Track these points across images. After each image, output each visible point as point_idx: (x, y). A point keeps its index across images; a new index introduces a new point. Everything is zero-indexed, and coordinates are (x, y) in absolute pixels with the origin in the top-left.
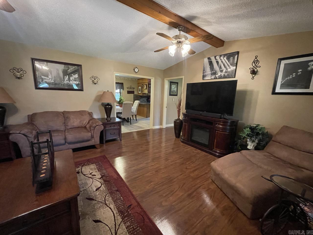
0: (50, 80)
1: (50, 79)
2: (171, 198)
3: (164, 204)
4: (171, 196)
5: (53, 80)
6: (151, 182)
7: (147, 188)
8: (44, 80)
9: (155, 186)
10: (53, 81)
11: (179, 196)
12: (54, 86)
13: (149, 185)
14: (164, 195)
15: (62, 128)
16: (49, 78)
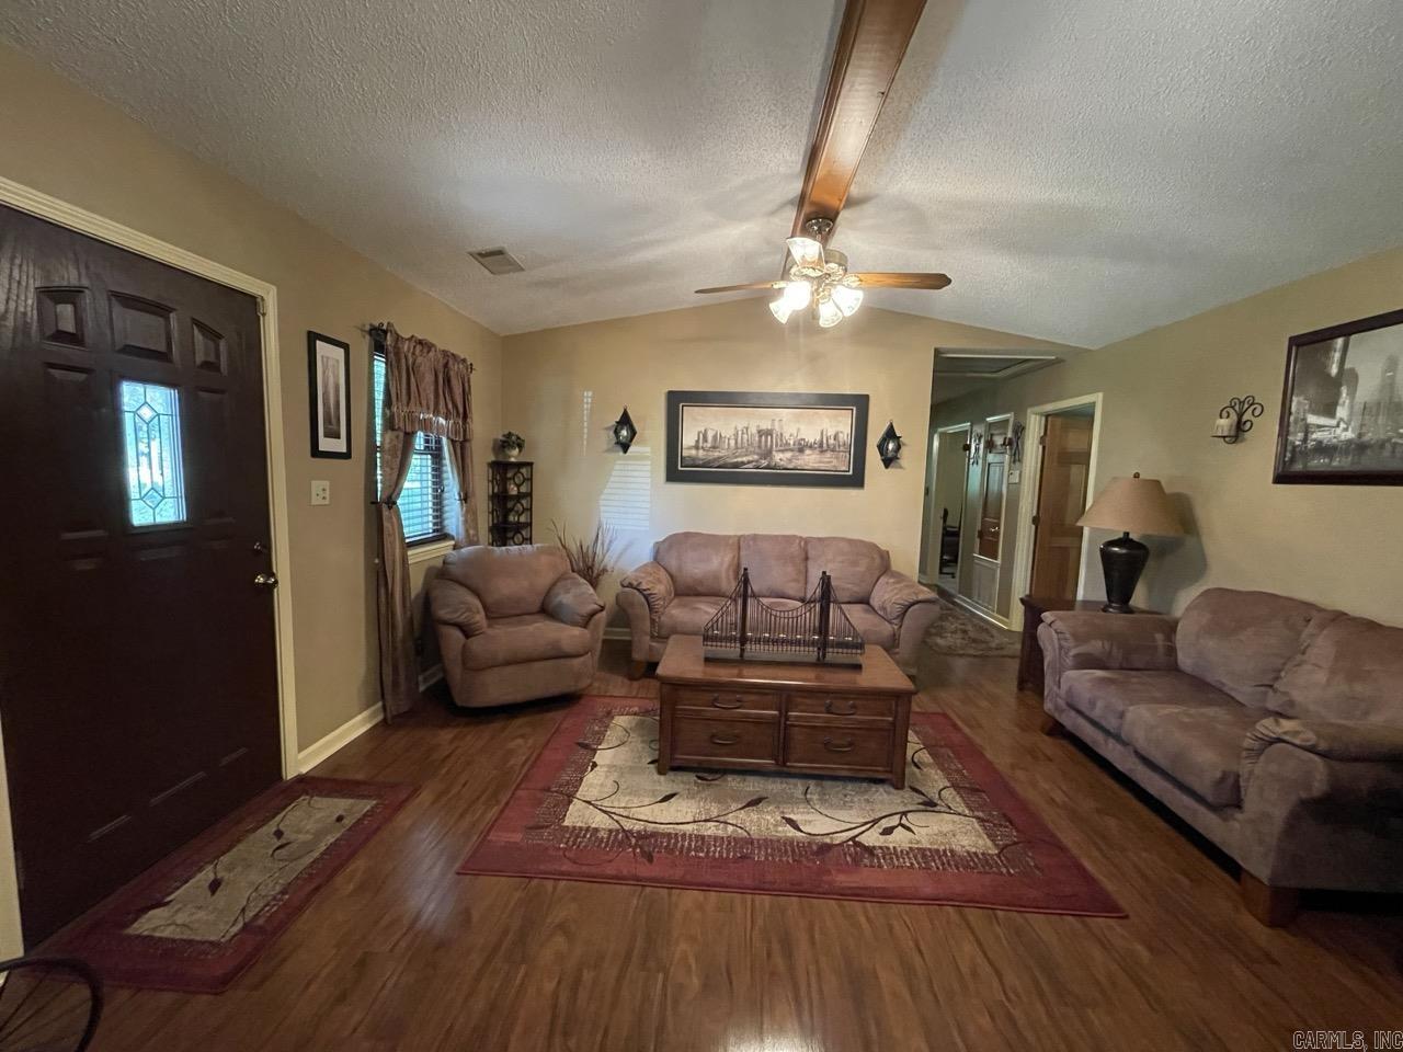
0: (1338, 431)
1: (1338, 426)
2: (549, 986)
3: (559, 941)
4: (556, 994)
5: (1353, 431)
6: (707, 986)
7: (683, 946)
8: (1313, 433)
9: (666, 979)
10: (1350, 435)
11: (518, 1029)
12: (1352, 463)
13: (692, 961)
14: (587, 976)
15: (1244, 692)
16: (1334, 422)
